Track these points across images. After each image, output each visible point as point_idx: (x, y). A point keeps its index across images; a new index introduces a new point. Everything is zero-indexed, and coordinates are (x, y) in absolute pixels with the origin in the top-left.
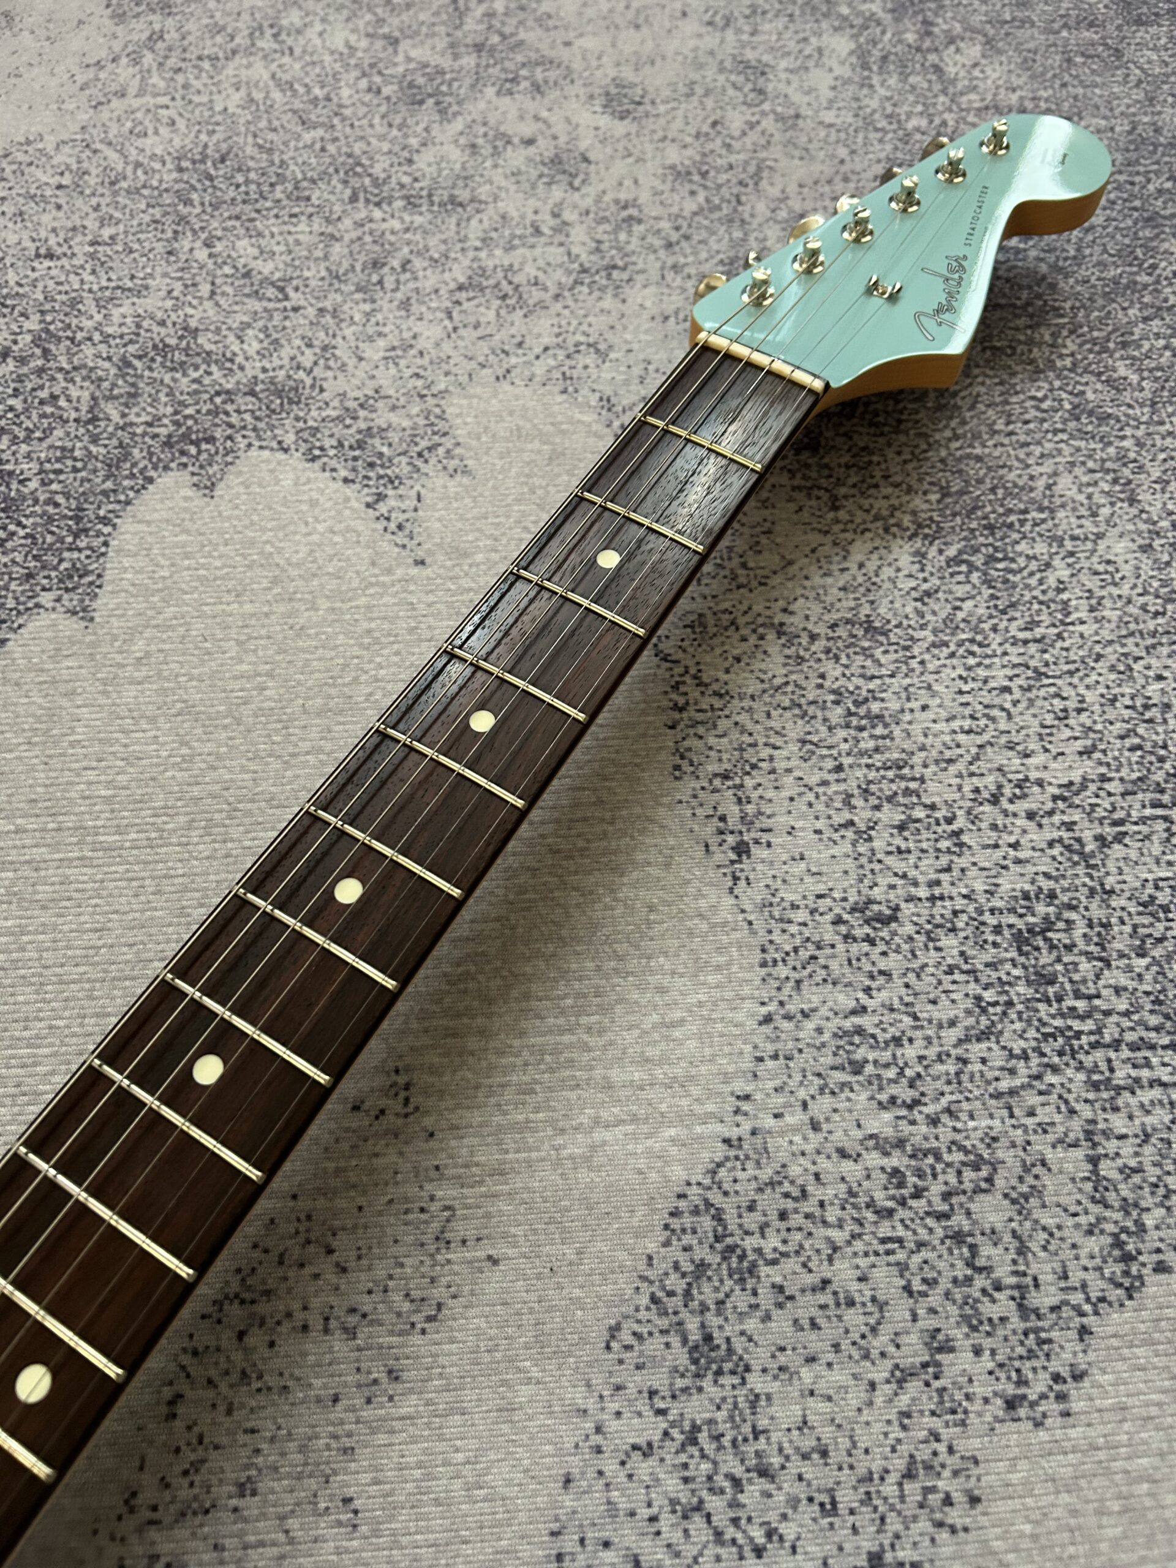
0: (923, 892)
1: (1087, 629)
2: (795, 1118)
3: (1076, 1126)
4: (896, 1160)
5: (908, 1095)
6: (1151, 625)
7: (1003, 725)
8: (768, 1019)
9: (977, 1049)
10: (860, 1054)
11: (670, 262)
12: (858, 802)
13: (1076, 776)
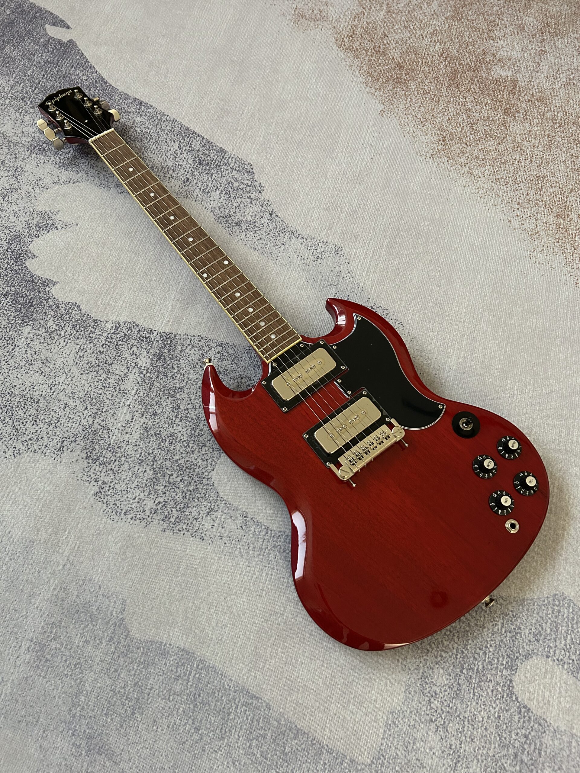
0: (186, 173)
1: (152, 131)
2: (212, 203)
3: (230, 170)
4: (224, 193)
5: (216, 188)
6: (156, 122)
7: (163, 151)
8: (196, 201)
9: (213, 177)
10: (207, 191)
11: (21, 159)
12: (166, 175)
13: (178, 145)
